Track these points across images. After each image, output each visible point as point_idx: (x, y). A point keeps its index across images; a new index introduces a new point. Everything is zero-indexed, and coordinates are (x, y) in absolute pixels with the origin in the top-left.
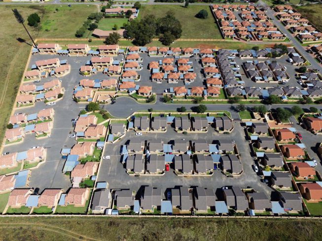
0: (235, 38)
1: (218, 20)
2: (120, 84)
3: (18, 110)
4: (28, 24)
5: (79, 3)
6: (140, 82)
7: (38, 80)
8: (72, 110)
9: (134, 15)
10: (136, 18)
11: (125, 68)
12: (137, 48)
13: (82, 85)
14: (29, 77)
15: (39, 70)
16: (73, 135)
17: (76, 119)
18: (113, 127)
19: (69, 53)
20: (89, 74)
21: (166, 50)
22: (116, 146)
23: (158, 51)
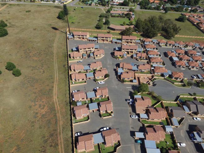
1: (195, 23)
2: (153, 68)
3: (74, 86)
4: (57, 18)
5: (88, 6)
6: (165, 67)
7: (81, 61)
8: (121, 90)
9: (133, 16)
10: (134, 19)
11: (149, 55)
12: (151, 40)
13: (122, 68)
14: (74, 58)
15: (79, 52)
16: (136, 117)
17: (131, 100)
18: (174, 111)
19: (98, 40)
20: (121, 58)
21: (174, 43)
22: (182, 131)
23: (167, 43)
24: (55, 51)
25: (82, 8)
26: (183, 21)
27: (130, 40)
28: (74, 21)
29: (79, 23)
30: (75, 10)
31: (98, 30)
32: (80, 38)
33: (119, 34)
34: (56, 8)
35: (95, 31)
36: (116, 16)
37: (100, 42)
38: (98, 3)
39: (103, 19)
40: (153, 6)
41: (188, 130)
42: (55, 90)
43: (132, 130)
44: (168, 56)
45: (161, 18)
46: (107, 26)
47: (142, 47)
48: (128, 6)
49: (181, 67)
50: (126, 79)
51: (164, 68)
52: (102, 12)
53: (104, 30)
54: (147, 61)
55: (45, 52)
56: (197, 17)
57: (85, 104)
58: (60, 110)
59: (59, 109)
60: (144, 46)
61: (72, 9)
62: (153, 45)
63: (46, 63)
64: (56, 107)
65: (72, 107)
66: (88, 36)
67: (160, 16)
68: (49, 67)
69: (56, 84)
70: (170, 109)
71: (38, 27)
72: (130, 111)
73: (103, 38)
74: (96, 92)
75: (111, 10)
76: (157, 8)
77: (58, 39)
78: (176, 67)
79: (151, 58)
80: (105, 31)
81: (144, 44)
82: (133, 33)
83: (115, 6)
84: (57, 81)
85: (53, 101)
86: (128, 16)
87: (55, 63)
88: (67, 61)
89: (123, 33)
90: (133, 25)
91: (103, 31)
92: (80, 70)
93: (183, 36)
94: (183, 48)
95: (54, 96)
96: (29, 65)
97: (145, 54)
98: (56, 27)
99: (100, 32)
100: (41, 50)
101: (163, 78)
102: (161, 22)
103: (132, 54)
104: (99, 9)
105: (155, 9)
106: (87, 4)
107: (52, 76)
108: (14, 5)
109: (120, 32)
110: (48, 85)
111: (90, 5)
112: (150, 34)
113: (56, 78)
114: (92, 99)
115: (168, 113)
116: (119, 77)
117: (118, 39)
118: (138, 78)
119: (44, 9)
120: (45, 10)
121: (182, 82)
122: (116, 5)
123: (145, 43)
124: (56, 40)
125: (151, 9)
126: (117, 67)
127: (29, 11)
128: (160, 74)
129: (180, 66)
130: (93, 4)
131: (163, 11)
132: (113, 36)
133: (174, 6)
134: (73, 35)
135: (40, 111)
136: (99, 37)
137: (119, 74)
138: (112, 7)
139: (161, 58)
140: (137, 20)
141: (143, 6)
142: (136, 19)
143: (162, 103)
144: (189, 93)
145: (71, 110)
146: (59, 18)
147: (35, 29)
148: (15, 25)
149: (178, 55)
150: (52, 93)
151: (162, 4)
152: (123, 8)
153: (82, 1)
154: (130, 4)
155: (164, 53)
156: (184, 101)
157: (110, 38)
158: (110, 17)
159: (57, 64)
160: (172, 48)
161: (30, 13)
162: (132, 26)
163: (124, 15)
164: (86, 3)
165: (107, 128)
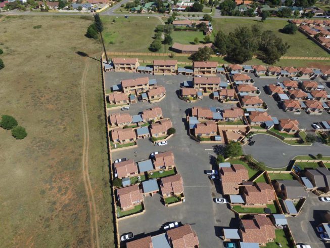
1: (312, 36)
2: (247, 115)
3: (116, 152)
4: (86, 35)
5: (136, 15)
6: (268, 112)
7: (128, 107)
8: (196, 154)
9: (210, 28)
10: (212, 32)
11: (239, 92)
12: (241, 66)
13: (195, 116)
14: (114, 102)
15: (123, 92)
16: (223, 201)
17: (213, 171)
18: (287, 188)
19: (153, 70)
20: (194, 99)
21: (279, 70)
22: (302, 222)
23: (268, 71)
24: (83, 93)
25: (126, 17)
26: (292, 33)
27: (208, 68)
28: (113, 40)
29: (122, 42)
30: (114, 21)
31: (153, 54)
32: (124, 68)
33: (189, 58)
34: (84, 20)
35: (149, 56)
36: (182, 28)
37: (158, 73)
38: (151, 8)
39: (160, 35)
40: (242, 10)
41: (314, 220)
42: (85, 160)
43: (218, 226)
44: (272, 92)
45: (255, 30)
46: (168, 46)
47: (228, 79)
48: (201, 11)
49: (294, 110)
50: (204, 136)
51: (266, 114)
52: (159, 23)
53: (164, 53)
54: (237, 102)
55: (67, 95)
56: (314, 24)
57: (137, 182)
58: (94, 194)
59: (92, 193)
60: (230, 78)
61: (110, 21)
62: (246, 75)
63: (68, 113)
64: (87, 189)
65: (114, 189)
66: (137, 65)
67: (255, 25)
68: (74, 120)
69: (86, 150)
70: (280, 185)
71: (54, 53)
72: (212, 191)
73: (163, 66)
74: (154, 161)
75: (174, 20)
76: (249, 13)
77: (88, 72)
78: (285, 111)
79: (243, 97)
80: (166, 55)
81: (231, 74)
82: (212, 55)
83: (181, 12)
84: (88, 144)
85: (82, 179)
86: (201, 28)
87: (83, 112)
88: (104, 109)
89: (195, 57)
90: (210, 42)
91: (162, 54)
92: (126, 124)
93: (294, 58)
94: (295, 78)
95: (84, 170)
96: (40, 119)
97: (233, 91)
98: (85, 52)
99: (157, 58)
100: (60, 92)
101: (265, 130)
102: (255, 36)
103: (211, 92)
104: (154, 18)
105: (245, 14)
106: (135, 10)
107: (78, 136)
108: (14, 17)
109: (190, 55)
110: (73, 152)
111: (139, 12)
112: (239, 57)
113: (87, 138)
114: (148, 173)
115: (276, 191)
116: (191, 132)
117: (187, 68)
118: (224, 133)
119: (64, 22)
120: (65, 24)
121: (296, 135)
122: (182, 10)
123: (232, 72)
124: (85, 73)
125: (238, 16)
126: (187, 115)
127: (39, 27)
128: (260, 124)
129: (291, 109)
130: (144, 10)
131: (258, 18)
132: (179, 63)
133: (276, 9)
134: (113, 65)
135: (60, 198)
136: (156, 66)
137: (191, 127)
138: (175, 14)
139: (259, 96)
140: (217, 35)
141: (226, 11)
142: (216, 33)
143: (265, 175)
144: (310, 155)
145: (112, 194)
146: (89, 35)
147: (49, 57)
148: (16, 51)
149: (287, 90)
150: (80, 166)
151: (257, 7)
152: (193, 16)
153: (125, 6)
154: (205, 8)
156: (303, 169)
157: (174, 66)
158: (173, 30)
159: (86, 114)
160: (277, 78)
161: (40, 29)
162: (209, 45)
163: (195, 27)
164: (132, 9)
165: (174, 224)
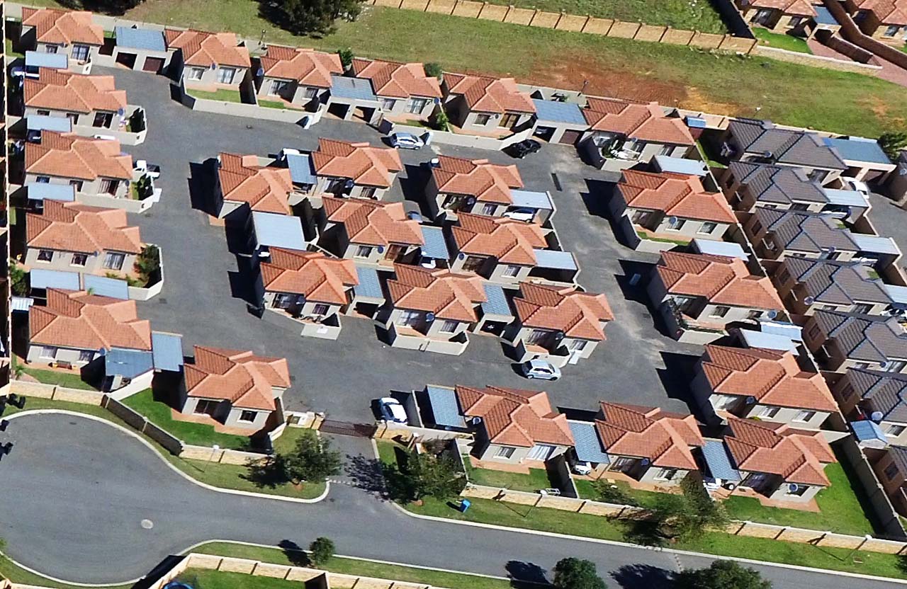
0: (823, 37)
101: (93, 397)
121: (258, 442)
128: (79, 363)
144: (285, 544)
155: (194, 166)
160: (303, 122)
